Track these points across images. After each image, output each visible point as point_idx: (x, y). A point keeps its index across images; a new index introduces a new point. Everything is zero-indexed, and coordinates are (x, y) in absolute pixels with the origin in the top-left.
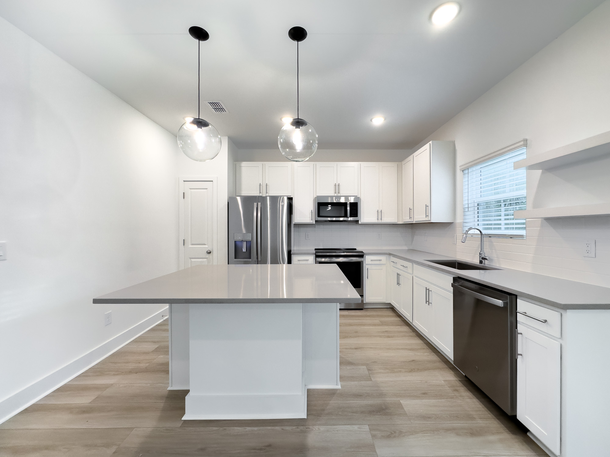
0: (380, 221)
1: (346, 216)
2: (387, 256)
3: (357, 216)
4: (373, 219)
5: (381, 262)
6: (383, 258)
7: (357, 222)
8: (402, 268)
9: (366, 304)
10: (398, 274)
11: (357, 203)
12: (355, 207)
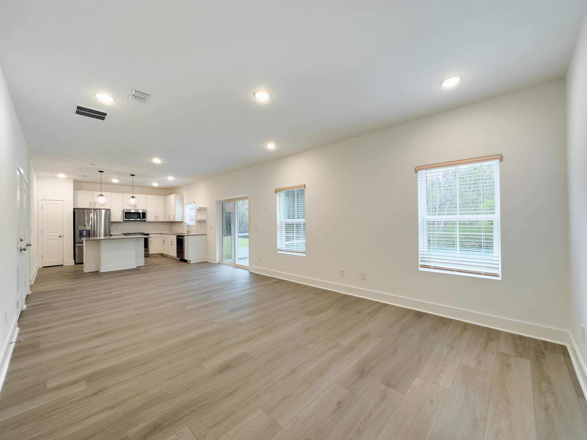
0: (156, 221)
1: (140, 218)
2: (160, 234)
3: (145, 218)
4: (153, 219)
5: (157, 237)
6: (158, 235)
7: (145, 221)
8: (165, 237)
9: (151, 254)
10: (164, 240)
11: (145, 213)
12: (144, 214)
